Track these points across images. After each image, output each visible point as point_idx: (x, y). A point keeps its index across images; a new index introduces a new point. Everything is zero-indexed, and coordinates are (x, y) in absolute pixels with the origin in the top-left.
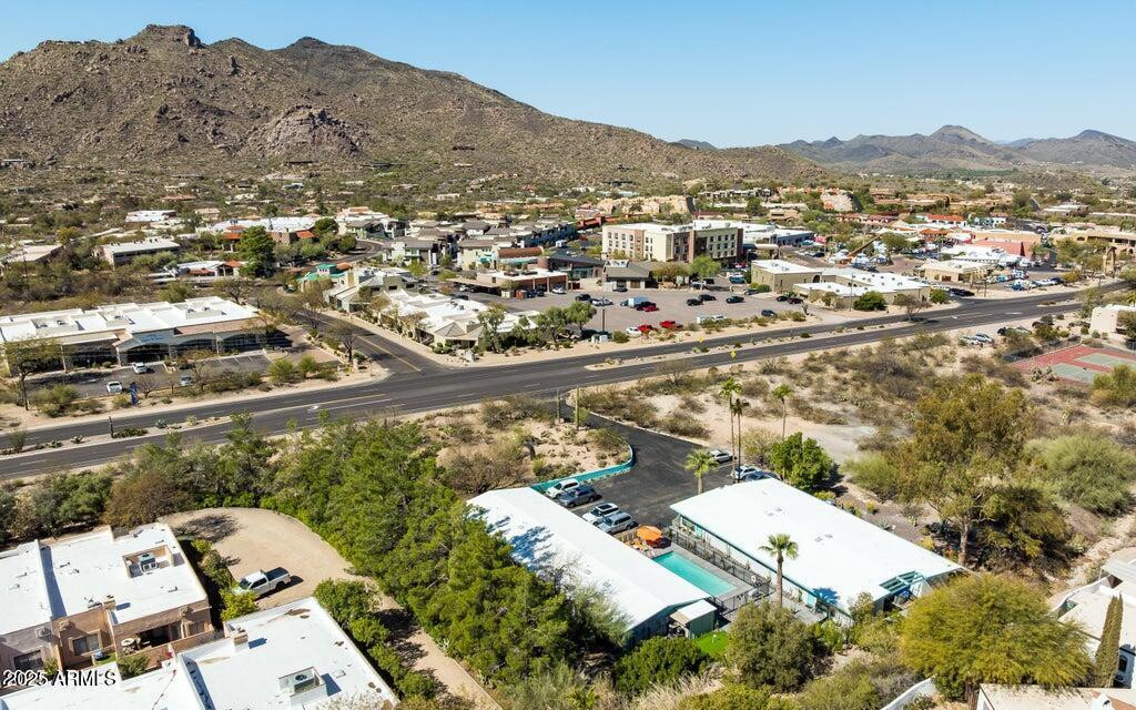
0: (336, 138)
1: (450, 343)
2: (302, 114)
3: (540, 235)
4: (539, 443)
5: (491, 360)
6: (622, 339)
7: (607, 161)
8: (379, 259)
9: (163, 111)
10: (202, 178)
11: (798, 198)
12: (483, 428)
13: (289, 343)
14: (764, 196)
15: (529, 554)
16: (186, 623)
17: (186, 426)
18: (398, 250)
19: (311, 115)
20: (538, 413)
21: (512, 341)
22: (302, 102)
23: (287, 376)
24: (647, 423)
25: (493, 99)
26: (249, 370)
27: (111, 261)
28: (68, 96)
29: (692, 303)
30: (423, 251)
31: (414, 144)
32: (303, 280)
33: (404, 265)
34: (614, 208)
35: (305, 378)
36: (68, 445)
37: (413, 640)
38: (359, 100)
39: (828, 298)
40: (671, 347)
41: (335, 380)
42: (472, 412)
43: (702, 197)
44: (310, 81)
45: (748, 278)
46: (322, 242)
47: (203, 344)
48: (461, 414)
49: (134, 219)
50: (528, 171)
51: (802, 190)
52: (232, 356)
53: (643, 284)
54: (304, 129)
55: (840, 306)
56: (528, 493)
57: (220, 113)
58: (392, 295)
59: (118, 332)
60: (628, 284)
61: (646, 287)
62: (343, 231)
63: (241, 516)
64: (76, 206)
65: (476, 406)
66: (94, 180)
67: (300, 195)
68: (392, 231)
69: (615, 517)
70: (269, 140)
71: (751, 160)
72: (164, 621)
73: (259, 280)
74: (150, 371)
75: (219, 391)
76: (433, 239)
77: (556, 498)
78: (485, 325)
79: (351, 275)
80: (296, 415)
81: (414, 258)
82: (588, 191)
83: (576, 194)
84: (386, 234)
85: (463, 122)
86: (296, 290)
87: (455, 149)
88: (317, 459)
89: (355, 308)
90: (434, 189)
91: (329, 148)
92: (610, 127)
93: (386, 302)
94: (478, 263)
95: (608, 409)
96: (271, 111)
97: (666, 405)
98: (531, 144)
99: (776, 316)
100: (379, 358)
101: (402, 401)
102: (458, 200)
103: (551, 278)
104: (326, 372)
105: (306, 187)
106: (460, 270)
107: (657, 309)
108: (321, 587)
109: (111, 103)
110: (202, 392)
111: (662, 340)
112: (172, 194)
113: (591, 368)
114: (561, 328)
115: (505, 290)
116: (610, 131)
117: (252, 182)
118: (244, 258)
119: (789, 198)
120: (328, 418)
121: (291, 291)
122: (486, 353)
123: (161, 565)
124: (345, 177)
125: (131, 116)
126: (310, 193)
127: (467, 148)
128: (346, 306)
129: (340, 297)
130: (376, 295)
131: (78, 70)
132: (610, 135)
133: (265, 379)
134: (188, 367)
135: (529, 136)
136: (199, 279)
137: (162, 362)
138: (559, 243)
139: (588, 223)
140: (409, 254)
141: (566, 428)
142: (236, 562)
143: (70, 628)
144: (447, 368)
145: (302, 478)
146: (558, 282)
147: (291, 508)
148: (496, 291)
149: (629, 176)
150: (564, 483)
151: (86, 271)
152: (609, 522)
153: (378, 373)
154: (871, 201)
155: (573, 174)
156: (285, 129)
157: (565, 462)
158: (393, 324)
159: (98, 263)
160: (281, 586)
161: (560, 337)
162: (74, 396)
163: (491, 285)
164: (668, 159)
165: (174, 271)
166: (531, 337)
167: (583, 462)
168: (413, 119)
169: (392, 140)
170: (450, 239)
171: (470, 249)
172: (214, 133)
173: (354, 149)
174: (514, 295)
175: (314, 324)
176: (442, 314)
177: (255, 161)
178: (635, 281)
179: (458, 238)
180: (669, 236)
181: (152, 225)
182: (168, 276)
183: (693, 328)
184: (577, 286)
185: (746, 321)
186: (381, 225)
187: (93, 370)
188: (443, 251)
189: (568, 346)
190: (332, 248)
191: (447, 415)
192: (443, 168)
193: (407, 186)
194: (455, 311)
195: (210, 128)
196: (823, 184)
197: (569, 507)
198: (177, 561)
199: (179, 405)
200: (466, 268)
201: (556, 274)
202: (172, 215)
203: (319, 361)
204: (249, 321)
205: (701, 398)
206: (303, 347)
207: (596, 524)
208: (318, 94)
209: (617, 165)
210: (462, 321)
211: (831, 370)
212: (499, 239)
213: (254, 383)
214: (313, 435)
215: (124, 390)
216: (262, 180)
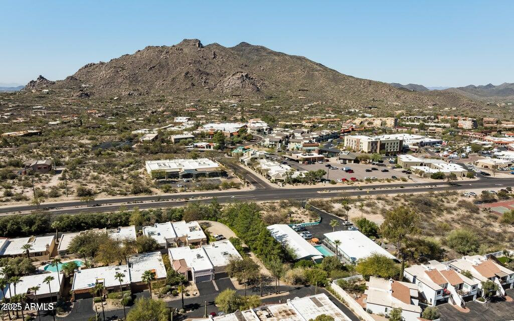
0: (251, 86)
1: (276, 180)
2: (239, 75)
3: (322, 137)
4: (294, 213)
5: (288, 186)
6: (334, 183)
7: (367, 96)
8: (260, 144)
9: (187, 73)
10: (199, 101)
11: (447, 121)
12: (279, 208)
13: (227, 176)
14: (431, 119)
15: (281, 240)
16: (201, 242)
17: (199, 199)
18: (267, 141)
19: (242, 75)
20: (295, 205)
21: (296, 181)
22: (240, 70)
23: (226, 186)
24: (330, 211)
25: (319, 68)
26: (216, 183)
27: (173, 141)
28: (154, 67)
29: (368, 171)
30: (276, 142)
31: (283, 88)
32: (233, 152)
33: (269, 147)
34: (362, 122)
35: (231, 187)
36: (170, 201)
37: (249, 253)
38: (262, 68)
39: (421, 173)
40: (351, 187)
41: (240, 189)
42: (277, 202)
43: (402, 119)
44: (243, 61)
45: (396, 162)
46: (241, 137)
47: (203, 174)
48: (274, 203)
49: (177, 121)
50: (330, 101)
51: (450, 117)
52: (211, 179)
53: (353, 162)
54: (239, 81)
55: (425, 176)
56: (286, 226)
57: (208, 74)
58: (261, 161)
59: (180, 169)
60: (347, 161)
61: (354, 162)
62: (249, 131)
63: (212, 223)
64: (155, 112)
65: (279, 201)
66: (161, 101)
67: (235, 109)
68: (267, 131)
69: (307, 235)
70: (225, 85)
71: (438, 97)
72: (197, 241)
73: (220, 151)
74: (188, 181)
75: (208, 189)
76: (280, 137)
77: (294, 229)
78: (288, 175)
79: (249, 153)
80: (227, 198)
81: (272, 145)
82: (355, 111)
83: (349, 113)
84: (265, 133)
85: (304, 78)
86: (231, 156)
87: (300, 90)
88: (232, 210)
89: (249, 164)
90: (288, 109)
91: (248, 90)
92: (370, 81)
93: (259, 164)
94: (295, 148)
95: (319, 206)
96: (227, 74)
97: (337, 206)
98: (333, 88)
99: (396, 179)
100: (254, 183)
101: (257, 197)
102: (298, 114)
103: (318, 158)
104: (237, 186)
105: (238, 107)
106: (288, 150)
107: (353, 172)
108: (230, 238)
109: (168, 70)
110: (203, 189)
111: (348, 184)
112: (188, 108)
113: (319, 192)
114: (316, 177)
115: (300, 161)
116: (370, 83)
117: (217, 103)
118: (215, 143)
119: (443, 121)
120: (236, 200)
121: (229, 156)
122: (287, 184)
123: (196, 230)
124: (254, 102)
125: (175, 75)
126: (239, 109)
127: (305, 90)
128: (246, 163)
129: (244, 160)
130: (256, 160)
131: (158, 57)
132: (370, 85)
133: (220, 187)
134: (199, 181)
135: (333, 85)
136: (200, 149)
137: (191, 179)
138: (329, 140)
139: (345, 131)
140: (271, 143)
141: (302, 210)
142: (212, 233)
143: (179, 239)
144: (274, 188)
145: (228, 215)
146: (321, 159)
147: (225, 222)
148: (297, 161)
149: (376, 104)
150: (297, 225)
151: (165, 144)
152: (306, 236)
153: (253, 188)
154: (482, 125)
155: (350, 103)
156: (232, 81)
157: (299, 220)
158: (260, 171)
159: (169, 142)
160: (221, 239)
161: (313, 180)
162: (170, 187)
163: (296, 159)
164: (397, 96)
165: (192, 146)
166: (302, 180)
167: (305, 221)
168: (284, 77)
169: (274, 86)
170: (287, 137)
171: (293, 142)
172: (205, 82)
173: (258, 90)
174: (303, 163)
175: (236, 169)
176: (276, 169)
177: (220, 95)
178: (350, 160)
179: (290, 136)
180: (369, 142)
181: (183, 124)
182: (190, 147)
183: (361, 181)
184: (328, 161)
185: (383, 180)
186: (263, 129)
187: (173, 180)
188: (284, 142)
189: (314, 184)
190: (244, 138)
191: (270, 203)
192: (294, 99)
193: (278, 107)
194: (280, 169)
195: (203, 80)
196: (462, 115)
197: (297, 231)
198: (200, 230)
199: (197, 192)
200: (290, 150)
201: (321, 156)
202: (189, 120)
203: (235, 182)
204: (216, 168)
205: (350, 206)
206: (232, 177)
207: (302, 236)
208: (246, 66)
209: (372, 98)
210: (281, 173)
211: (403, 201)
212: (305, 139)
213: (217, 188)
214: (232, 204)
215: (182, 187)
216: (221, 102)
